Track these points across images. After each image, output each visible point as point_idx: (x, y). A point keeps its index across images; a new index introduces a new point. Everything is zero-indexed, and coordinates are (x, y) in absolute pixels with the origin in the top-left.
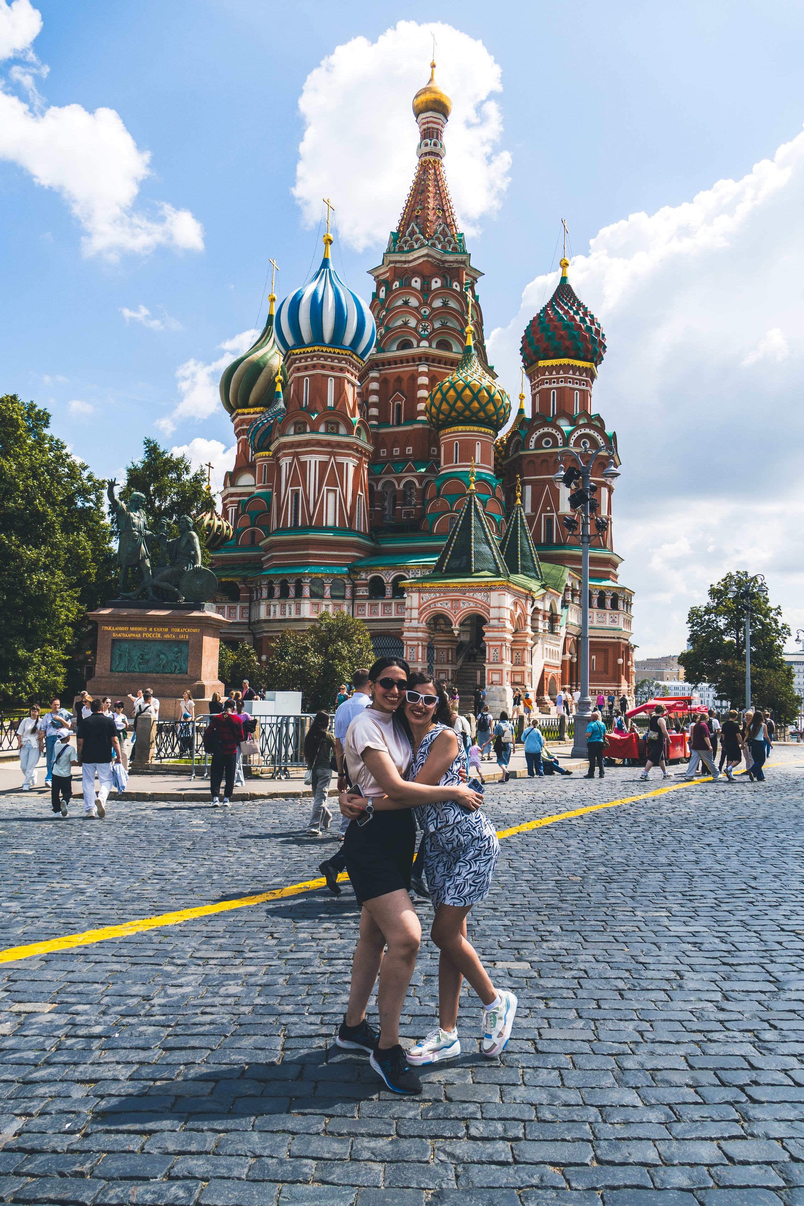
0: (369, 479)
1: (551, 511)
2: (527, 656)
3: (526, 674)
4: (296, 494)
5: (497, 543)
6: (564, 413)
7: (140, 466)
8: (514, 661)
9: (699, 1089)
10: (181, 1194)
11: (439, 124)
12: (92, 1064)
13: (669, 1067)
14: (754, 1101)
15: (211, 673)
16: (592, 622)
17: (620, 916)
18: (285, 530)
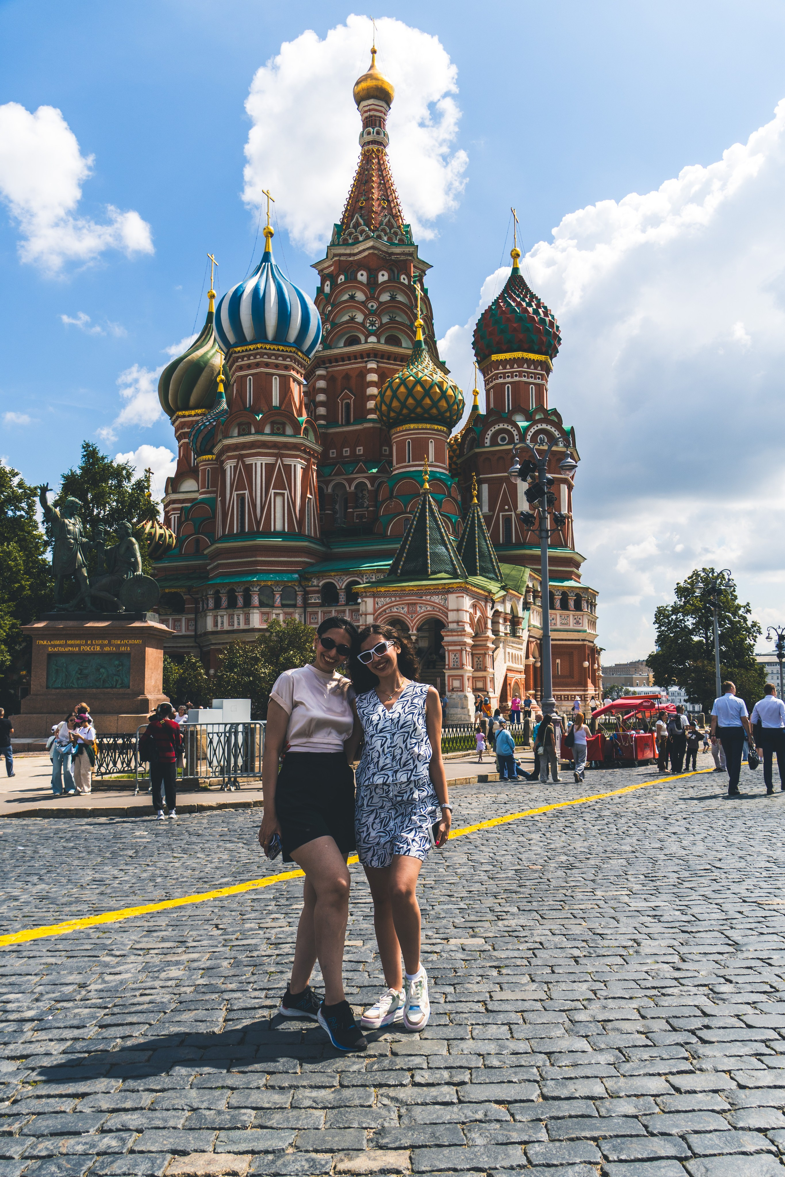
0: (318, 481)
1: (509, 510)
2: (489, 660)
3: (488, 680)
4: (241, 498)
5: (454, 544)
6: (520, 408)
7: (79, 472)
8: (475, 667)
9: (649, 1035)
10: (114, 1143)
11: (381, 112)
12: (22, 1043)
13: (620, 1018)
14: (704, 1041)
15: (155, 687)
16: (555, 624)
17: (579, 896)
18: (231, 536)
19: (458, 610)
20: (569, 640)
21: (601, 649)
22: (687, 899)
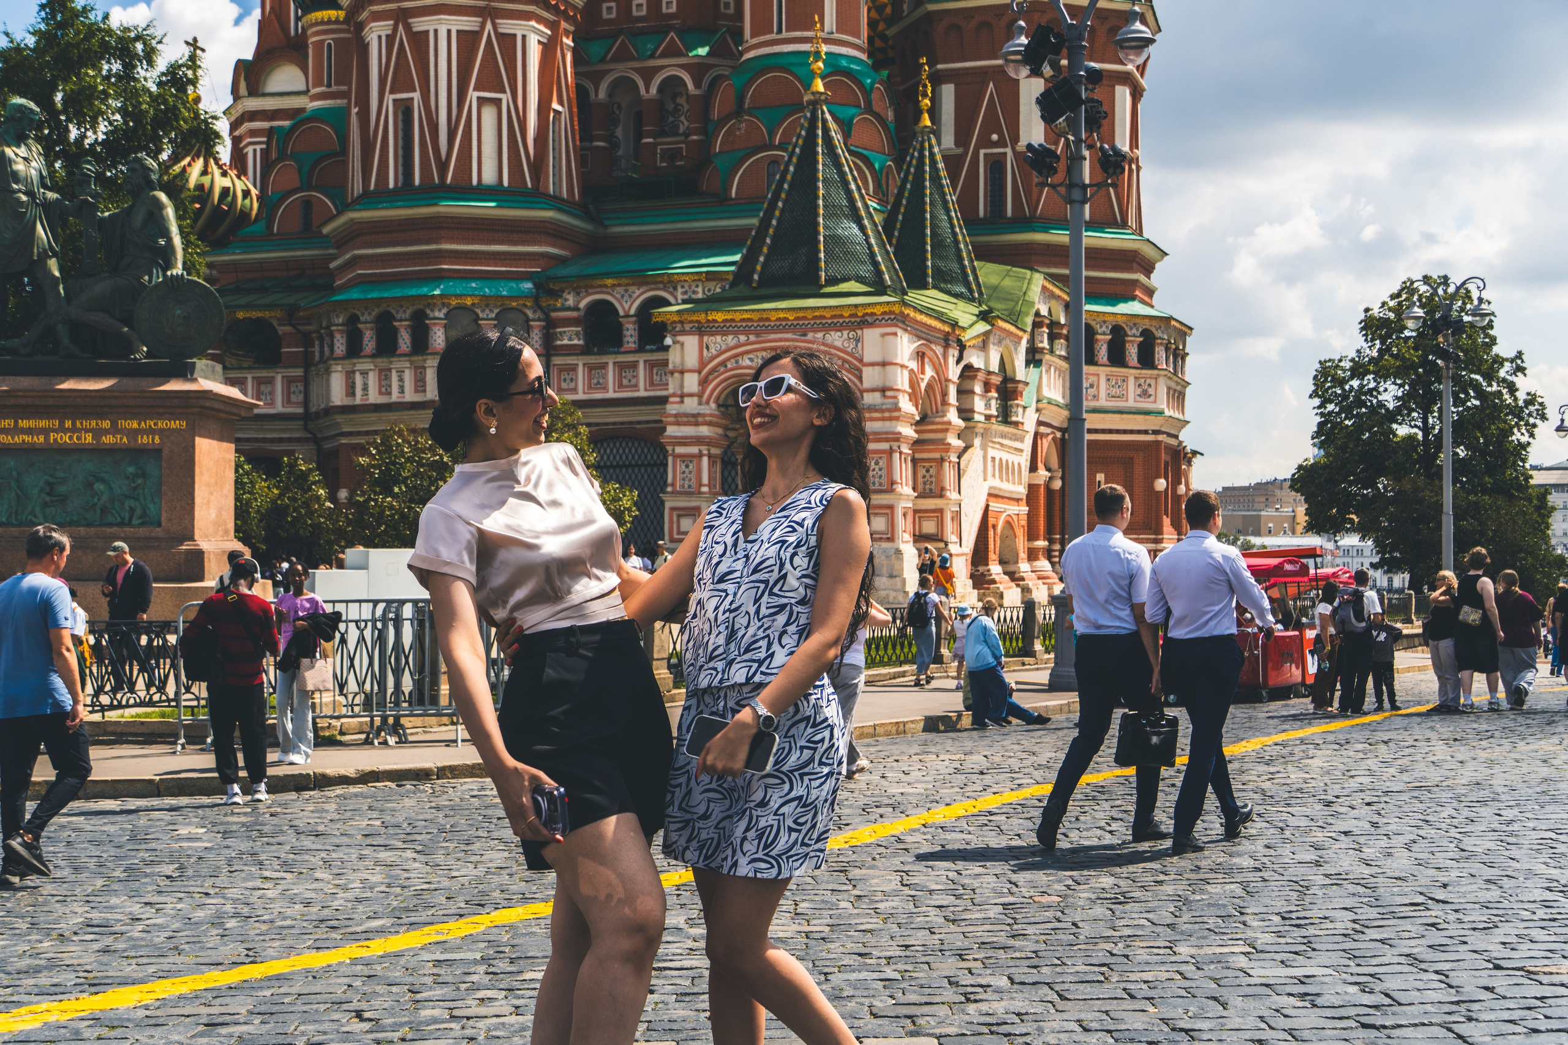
0: (576, 74)
1: (1001, 143)
2: (949, 474)
3: (948, 516)
4: (405, 110)
5: (878, 218)
7: (31, 41)
8: (920, 487)
15: (217, 524)
16: (1096, 397)
17: (1142, 955)
18: (379, 196)
19: (884, 364)
20: (1125, 432)
21: (1195, 453)
22: (1374, 961)
